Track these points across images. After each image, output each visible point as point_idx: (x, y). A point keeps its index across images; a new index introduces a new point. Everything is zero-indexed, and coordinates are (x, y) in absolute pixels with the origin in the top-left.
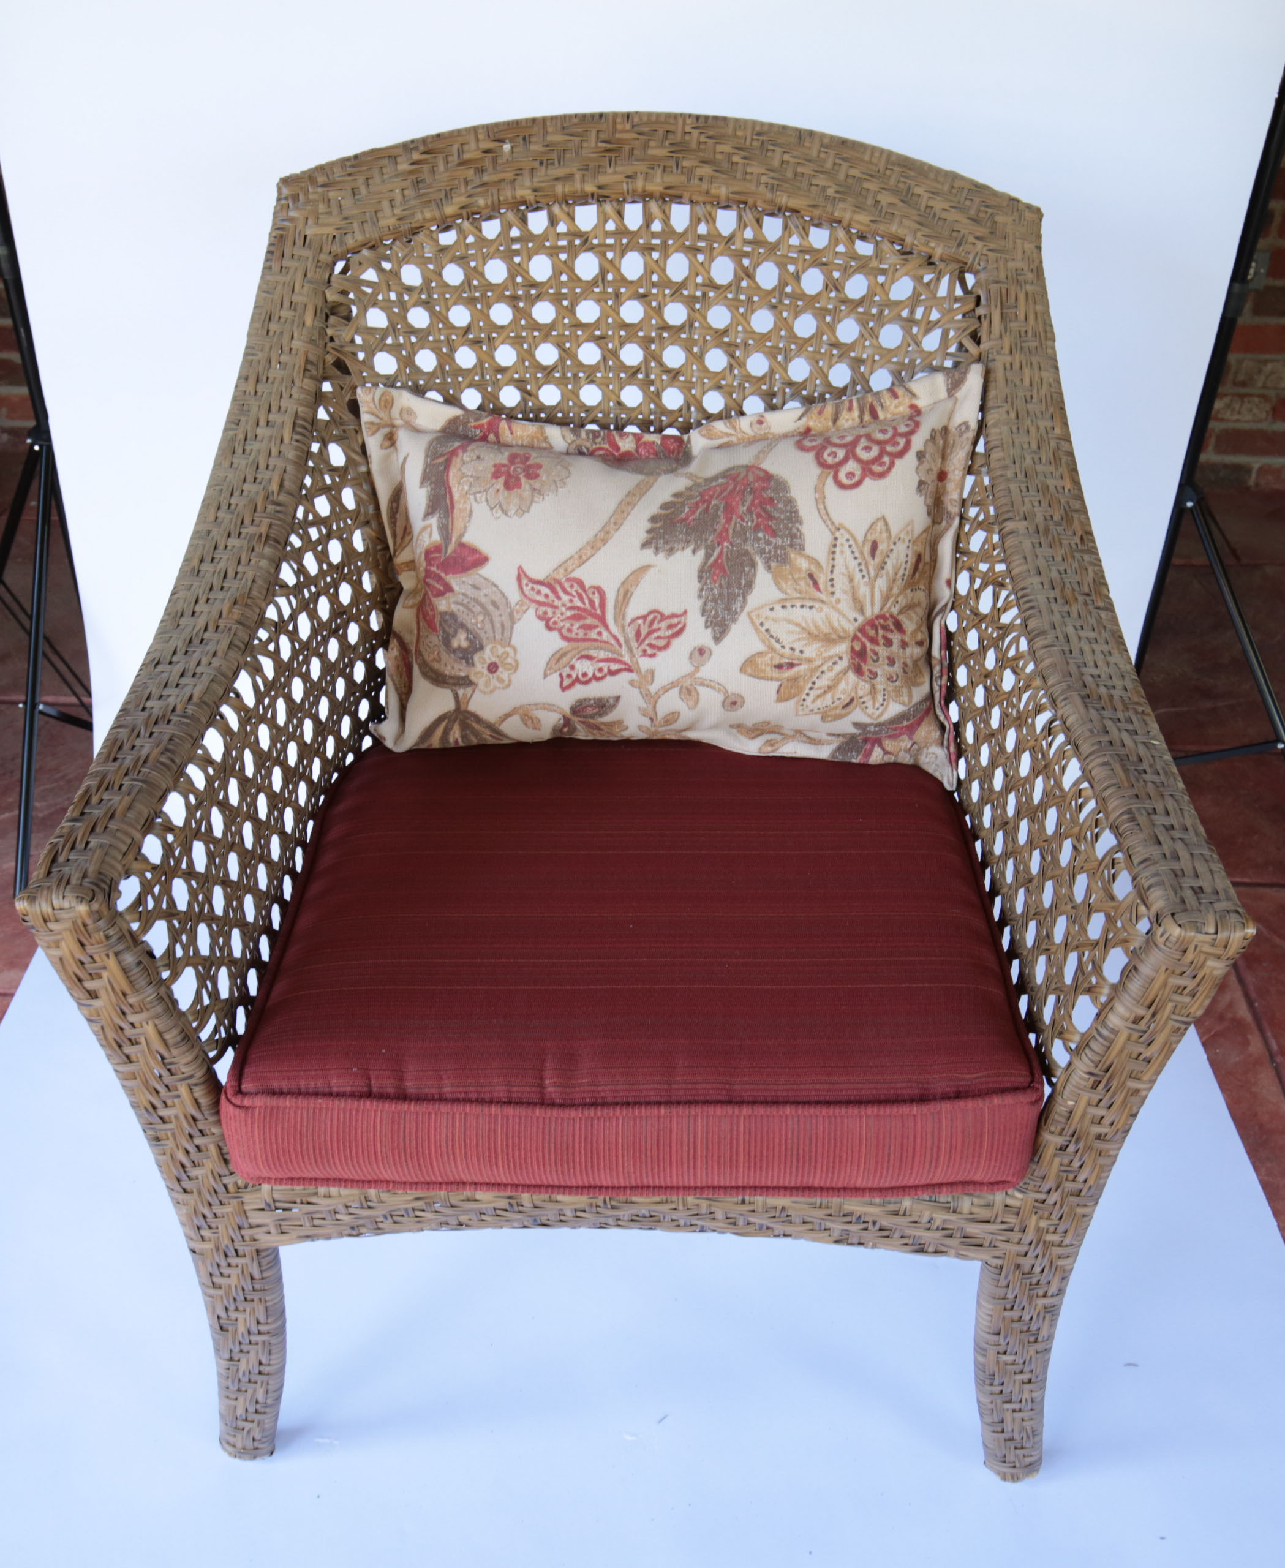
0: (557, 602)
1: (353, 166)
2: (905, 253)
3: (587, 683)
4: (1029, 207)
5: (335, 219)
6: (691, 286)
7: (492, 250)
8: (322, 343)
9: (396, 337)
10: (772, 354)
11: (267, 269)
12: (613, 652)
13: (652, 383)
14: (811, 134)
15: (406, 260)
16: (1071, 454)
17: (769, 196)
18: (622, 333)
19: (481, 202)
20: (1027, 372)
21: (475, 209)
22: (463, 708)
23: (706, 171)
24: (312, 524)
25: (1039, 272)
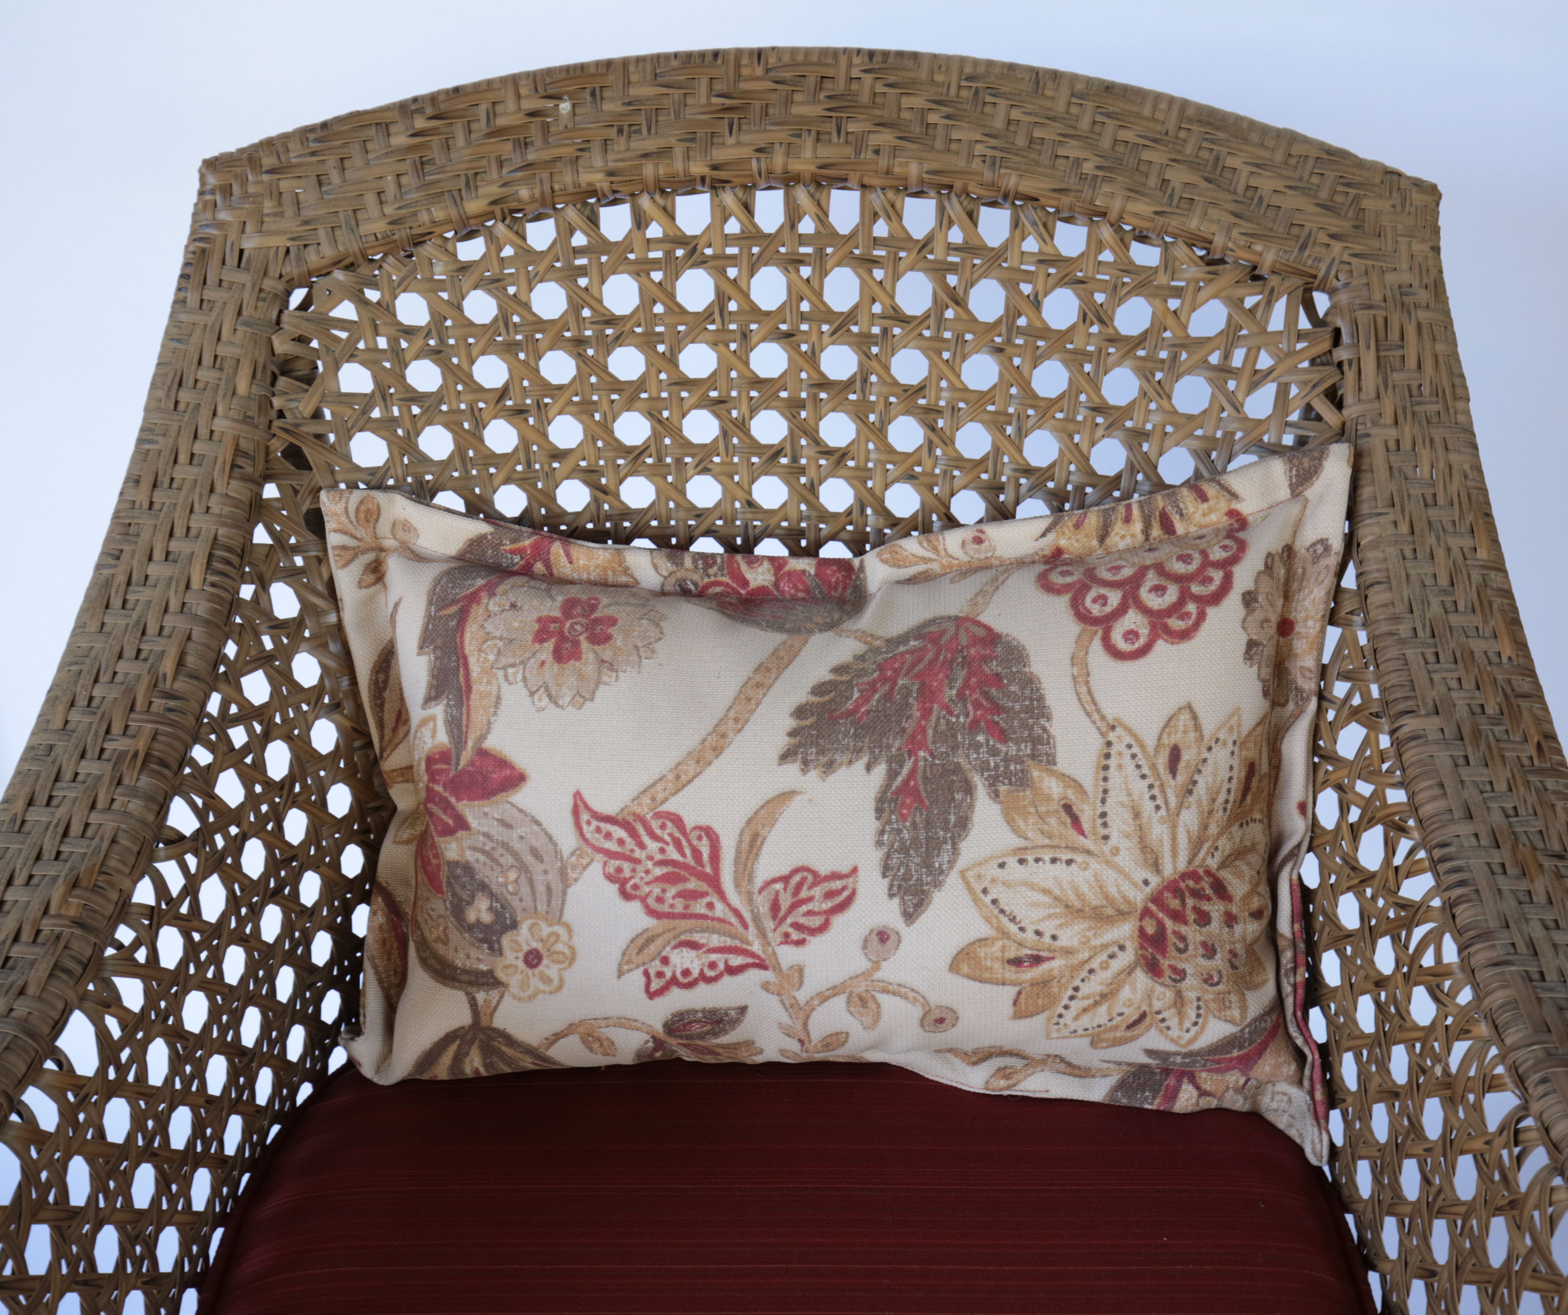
0: (638, 853)
1: (318, 140)
2: (1213, 262)
3: (690, 985)
4: (1418, 184)
5: (290, 224)
6: (863, 318)
7: (542, 267)
8: (262, 421)
9: (387, 408)
10: (996, 423)
11: (179, 303)
12: (733, 937)
13: (802, 471)
14: (1055, 75)
15: (404, 285)
16: (1508, 594)
17: (988, 175)
18: (754, 394)
19: (524, 193)
20: (1425, 454)
21: (514, 205)
22: (484, 1022)
23: (885, 138)
24: (235, 721)
25: (1438, 288)
